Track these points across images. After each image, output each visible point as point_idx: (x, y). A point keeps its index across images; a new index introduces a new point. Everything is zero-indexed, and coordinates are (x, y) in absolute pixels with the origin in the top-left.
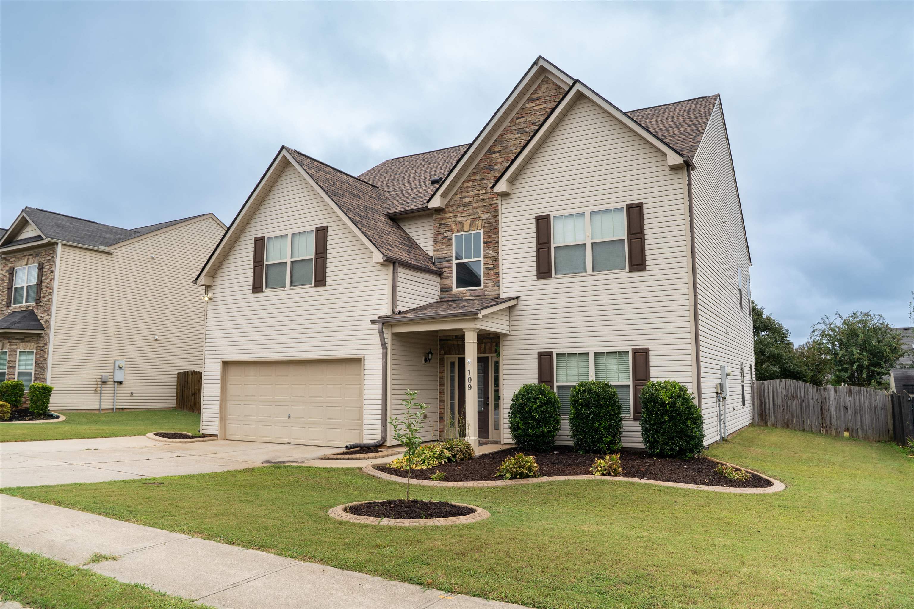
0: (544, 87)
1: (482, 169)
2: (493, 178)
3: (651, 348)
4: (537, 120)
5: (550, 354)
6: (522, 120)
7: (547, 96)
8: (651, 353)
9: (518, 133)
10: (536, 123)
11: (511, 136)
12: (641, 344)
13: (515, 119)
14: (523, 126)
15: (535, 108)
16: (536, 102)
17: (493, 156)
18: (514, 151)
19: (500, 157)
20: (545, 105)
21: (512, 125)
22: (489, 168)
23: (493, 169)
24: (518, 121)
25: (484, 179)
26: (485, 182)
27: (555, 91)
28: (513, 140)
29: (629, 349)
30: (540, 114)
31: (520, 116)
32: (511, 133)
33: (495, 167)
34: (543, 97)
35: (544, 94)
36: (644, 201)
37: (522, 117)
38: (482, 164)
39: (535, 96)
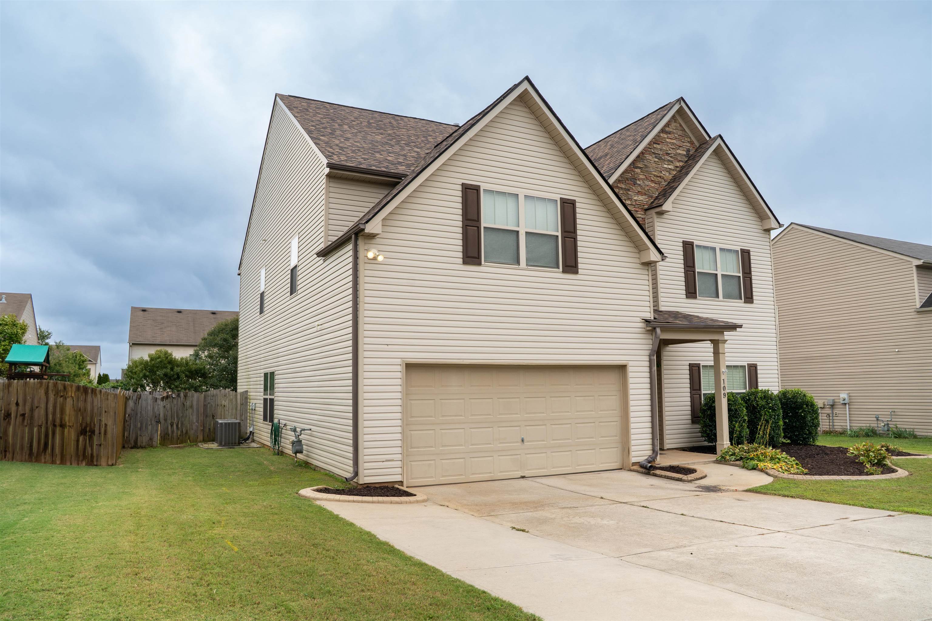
0: (673, 124)
1: (627, 179)
2: (637, 192)
3: (758, 364)
4: (669, 152)
5: (698, 366)
6: (658, 147)
7: (677, 134)
8: (758, 368)
9: (656, 157)
10: (669, 154)
11: (650, 158)
12: (752, 361)
13: (652, 143)
14: (659, 152)
15: (668, 140)
16: (668, 135)
17: (636, 170)
18: (653, 173)
19: (642, 173)
20: (674, 141)
21: (650, 147)
22: (632, 180)
23: (637, 184)
24: (655, 146)
25: (629, 190)
26: (630, 193)
27: (681, 132)
28: (653, 162)
29: (745, 364)
30: (672, 147)
31: (656, 142)
32: (649, 154)
33: (638, 182)
34: (674, 133)
35: (674, 131)
36: (751, 249)
37: (659, 144)
38: (627, 174)
39: (667, 129)
